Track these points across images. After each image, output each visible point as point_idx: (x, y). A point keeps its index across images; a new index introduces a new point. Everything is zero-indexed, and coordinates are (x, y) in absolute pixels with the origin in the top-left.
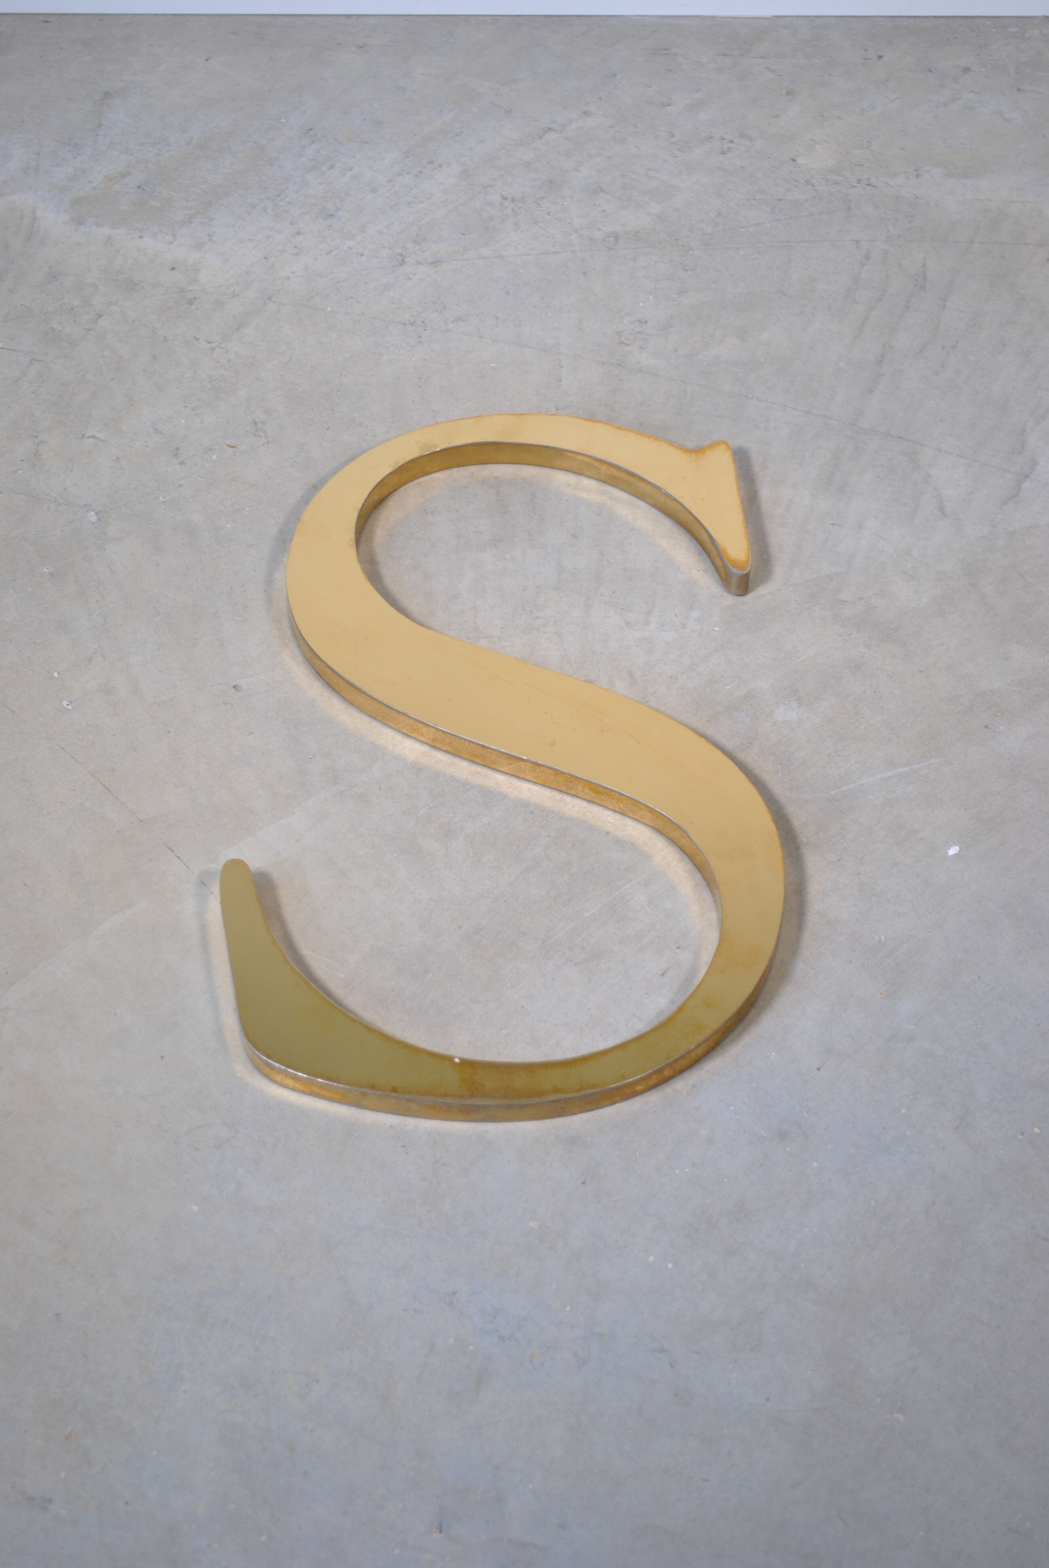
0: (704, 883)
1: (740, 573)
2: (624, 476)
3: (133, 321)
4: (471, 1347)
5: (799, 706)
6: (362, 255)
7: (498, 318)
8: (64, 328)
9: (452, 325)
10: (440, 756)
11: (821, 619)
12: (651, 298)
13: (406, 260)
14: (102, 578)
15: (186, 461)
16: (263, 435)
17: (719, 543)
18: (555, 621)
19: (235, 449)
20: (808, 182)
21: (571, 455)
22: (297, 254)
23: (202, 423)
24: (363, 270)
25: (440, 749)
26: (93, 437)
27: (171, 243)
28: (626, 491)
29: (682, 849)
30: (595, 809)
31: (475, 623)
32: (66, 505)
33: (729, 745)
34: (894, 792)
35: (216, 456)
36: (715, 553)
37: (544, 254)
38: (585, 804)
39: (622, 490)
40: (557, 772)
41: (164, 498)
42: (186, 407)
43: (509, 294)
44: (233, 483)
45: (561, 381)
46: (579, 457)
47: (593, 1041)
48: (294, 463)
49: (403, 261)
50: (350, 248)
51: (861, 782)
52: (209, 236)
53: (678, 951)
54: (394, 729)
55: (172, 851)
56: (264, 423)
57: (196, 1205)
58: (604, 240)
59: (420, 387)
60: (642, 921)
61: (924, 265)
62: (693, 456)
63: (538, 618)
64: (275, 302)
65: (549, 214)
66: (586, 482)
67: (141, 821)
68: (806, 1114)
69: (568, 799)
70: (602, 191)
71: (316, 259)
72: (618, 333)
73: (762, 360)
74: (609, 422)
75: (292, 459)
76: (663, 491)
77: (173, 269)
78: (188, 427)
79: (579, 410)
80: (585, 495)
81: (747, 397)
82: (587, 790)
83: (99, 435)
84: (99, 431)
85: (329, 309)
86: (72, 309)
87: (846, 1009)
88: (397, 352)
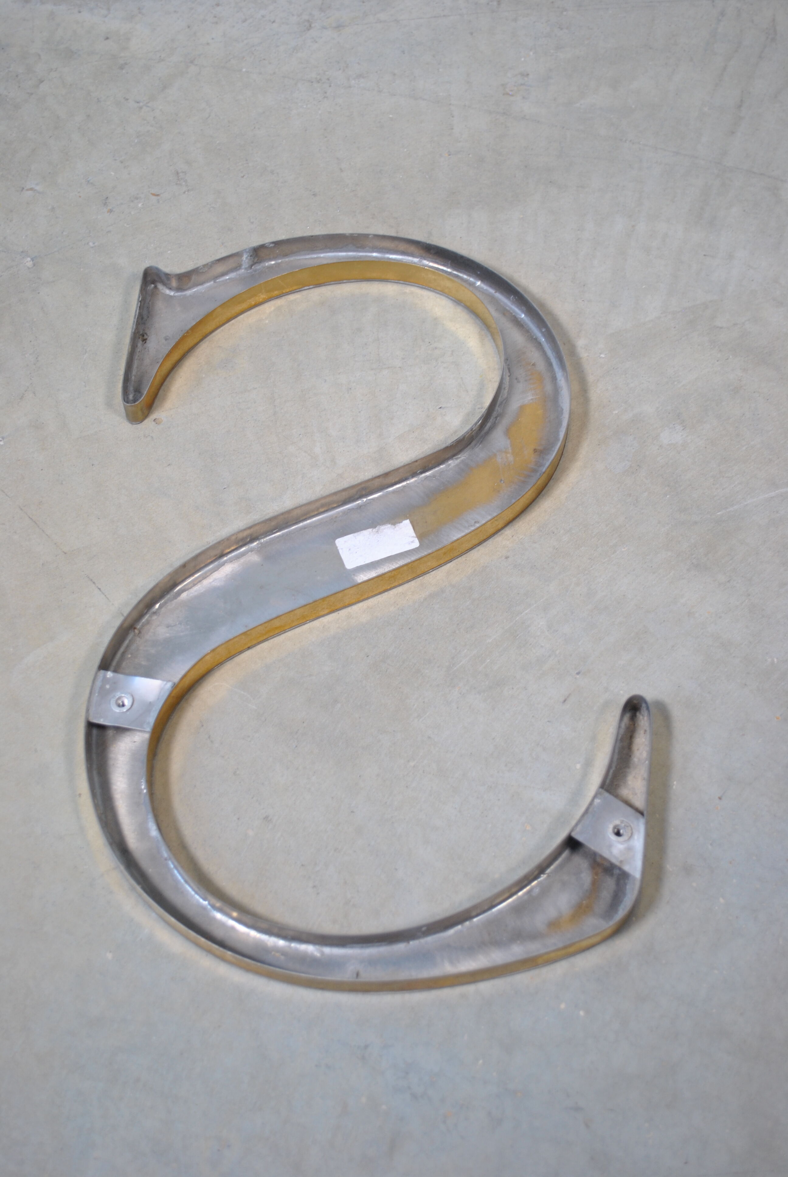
3: (71, 85)
4: (384, 1107)
5: (683, 429)
6: (274, 22)
7: (394, 75)
8: (9, 93)
9: (353, 81)
11: (699, 345)
12: (531, 53)
13: (313, 25)
14: (35, 320)
15: (114, 210)
16: (184, 183)
18: (453, 351)
19: (159, 197)
22: (217, 23)
23: (129, 174)
24: (274, 35)
26: (31, 189)
27: (106, 17)
31: (379, 355)
32: (5, 252)
34: (777, 512)
35: (142, 204)
37: (435, 17)
41: (94, 244)
42: (115, 160)
43: (404, 53)
44: (156, 228)
45: (452, 129)
47: (498, 772)
48: (211, 209)
49: (310, 26)
50: (263, 16)
51: (746, 503)
52: (139, 9)
53: (578, 676)
55: (94, 583)
56: (185, 173)
57: (110, 952)
58: (488, 4)
59: (326, 137)
60: (542, 646)
61: (774, 20)
63: (436, 348)
64: (196, 65)
67: (65, 553)
68: (710, 847)
71: (234, 27)
72: (503, 85)
73: (633, 106)
75: (210, 205)
77: (107, 38)
78: (117, 178)
79: (469, 154)
81: (621, 140)
83: (38, 188)
84: (37, 184)
85: (244, 70)
86: (17, 76)
87: (744, 735)
88: (305, 106)
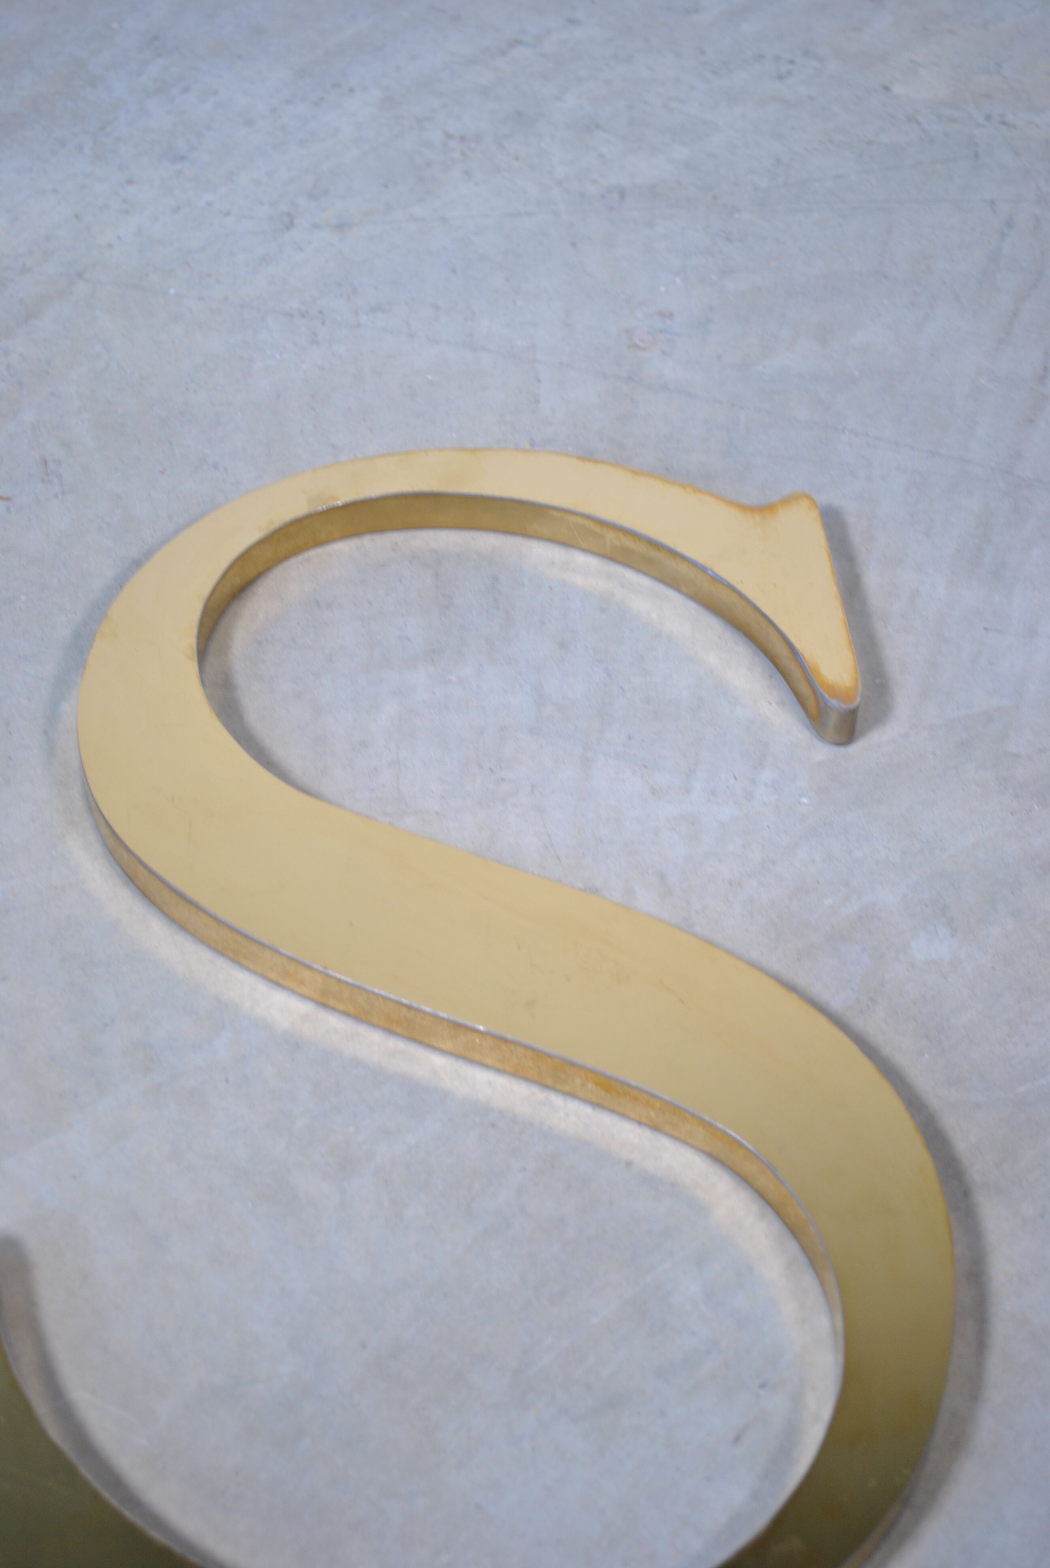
0: (802, 1259)
1: (843, 706)
2: (641, 548)
5: (953, 935)
6: (228, 214)
7: (437, 308)
9: (365, 317)
10: (334, 1022)
11: (978, 785)
12: (678, 280)
13: (296, 222)
16: (56, 480)
17: (806, 656)
18: (533, 786)
19: (9, 503)
20: (911, 119)
21: (555, 513)
22: (127, 212)
24: (228, 235)
25: (333, 1009)
28: (646, 574)
29: (761, 1195)
30: (607, 1120)
31: (398, 789)
33: (836, 1002)
36: (796, 673)
37: (511, 215)
38: (588, 1110)
39: (639, 570)
40: (537, 1053)
43: (455, 273)
45: (538, 402)
46: (571, 519)
48: (104, 526)
49: (292, 223)
50: (209, 204)
53: (762, 1392)
54: (254, 972)
56: (59, 462)
58: (603, 196)
59: (314, 409)
60: (694, 1333)
62: (757, 517)
63: (503, 780)
64: (88, 281)
65: (517, 159)
66: (581, 559)
69: (557, 1100)
70: (598, 126)
71: (157, 219)
72: (628, 331)
74: (615, 463)
75: (102, 519)
76: (710, 572)
79: (568, 443)
80: (579, 580)
81: (835, 429)
82: (590, 1086)
85: (172, 292)
88: (278, 356)
